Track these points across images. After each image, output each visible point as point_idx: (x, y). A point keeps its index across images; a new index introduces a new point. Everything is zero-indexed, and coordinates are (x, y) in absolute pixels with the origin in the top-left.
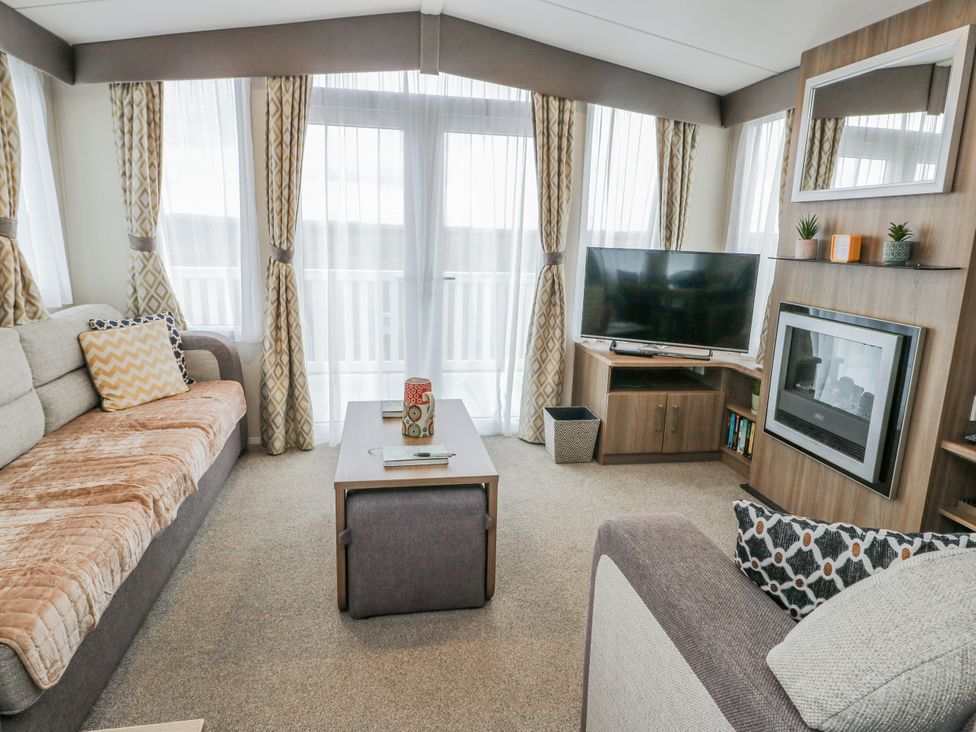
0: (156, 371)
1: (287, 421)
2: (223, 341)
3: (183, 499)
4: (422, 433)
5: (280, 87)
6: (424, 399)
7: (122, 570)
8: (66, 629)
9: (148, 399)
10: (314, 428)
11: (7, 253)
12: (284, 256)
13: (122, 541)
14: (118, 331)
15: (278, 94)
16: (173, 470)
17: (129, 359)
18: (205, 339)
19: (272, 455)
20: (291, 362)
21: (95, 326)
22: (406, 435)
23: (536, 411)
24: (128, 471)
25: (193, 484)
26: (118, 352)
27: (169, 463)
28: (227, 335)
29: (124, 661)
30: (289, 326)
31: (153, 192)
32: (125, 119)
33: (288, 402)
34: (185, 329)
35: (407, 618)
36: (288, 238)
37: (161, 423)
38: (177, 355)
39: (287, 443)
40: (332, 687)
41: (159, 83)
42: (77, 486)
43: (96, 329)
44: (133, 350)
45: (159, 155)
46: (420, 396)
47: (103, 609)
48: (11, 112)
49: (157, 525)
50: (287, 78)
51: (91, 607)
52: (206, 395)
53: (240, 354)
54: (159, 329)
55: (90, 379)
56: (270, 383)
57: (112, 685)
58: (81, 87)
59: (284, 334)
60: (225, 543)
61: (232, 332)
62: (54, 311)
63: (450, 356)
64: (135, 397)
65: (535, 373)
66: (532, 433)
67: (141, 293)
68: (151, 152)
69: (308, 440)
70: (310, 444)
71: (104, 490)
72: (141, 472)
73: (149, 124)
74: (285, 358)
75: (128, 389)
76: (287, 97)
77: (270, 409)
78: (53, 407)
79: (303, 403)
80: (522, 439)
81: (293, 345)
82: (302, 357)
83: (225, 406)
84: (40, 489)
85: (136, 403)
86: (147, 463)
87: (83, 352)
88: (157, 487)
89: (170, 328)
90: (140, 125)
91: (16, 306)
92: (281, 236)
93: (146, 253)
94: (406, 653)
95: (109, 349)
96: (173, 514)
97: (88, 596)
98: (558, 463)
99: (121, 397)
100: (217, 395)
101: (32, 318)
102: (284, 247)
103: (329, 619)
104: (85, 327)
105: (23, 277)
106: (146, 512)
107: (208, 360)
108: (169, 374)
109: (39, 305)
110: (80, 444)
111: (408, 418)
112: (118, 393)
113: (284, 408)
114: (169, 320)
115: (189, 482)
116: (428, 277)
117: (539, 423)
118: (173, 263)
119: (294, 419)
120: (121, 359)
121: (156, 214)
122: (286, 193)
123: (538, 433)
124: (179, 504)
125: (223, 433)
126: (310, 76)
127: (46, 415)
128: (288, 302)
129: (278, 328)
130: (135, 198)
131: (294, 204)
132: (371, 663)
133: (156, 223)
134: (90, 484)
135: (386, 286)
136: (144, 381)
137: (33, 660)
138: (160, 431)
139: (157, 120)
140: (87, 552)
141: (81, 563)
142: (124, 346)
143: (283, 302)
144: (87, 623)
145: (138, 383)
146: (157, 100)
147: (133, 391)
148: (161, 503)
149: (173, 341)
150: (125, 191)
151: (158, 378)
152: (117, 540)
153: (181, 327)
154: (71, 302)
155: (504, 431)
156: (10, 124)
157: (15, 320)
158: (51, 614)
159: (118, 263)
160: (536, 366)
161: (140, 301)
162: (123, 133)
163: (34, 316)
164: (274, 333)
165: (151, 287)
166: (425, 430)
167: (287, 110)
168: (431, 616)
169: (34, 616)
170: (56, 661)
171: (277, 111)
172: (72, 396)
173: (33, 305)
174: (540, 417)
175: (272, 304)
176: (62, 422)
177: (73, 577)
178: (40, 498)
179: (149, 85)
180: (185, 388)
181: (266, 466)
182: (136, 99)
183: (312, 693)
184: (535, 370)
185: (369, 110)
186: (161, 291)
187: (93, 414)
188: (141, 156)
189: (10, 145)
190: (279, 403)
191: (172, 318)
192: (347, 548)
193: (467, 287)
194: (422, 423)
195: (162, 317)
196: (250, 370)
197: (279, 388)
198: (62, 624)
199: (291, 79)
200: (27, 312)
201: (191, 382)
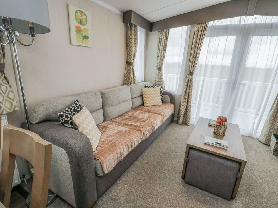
0: (155, 99)
1: (184, 116)
2: (172, 94)
3: (152, 132)
4: (220, 135)
5: (199, 26)
6: (223, 124)
7: (132, 148)
8: (114, 160)
9: (153, 105)
10: (190, 120)
11: (131, 70)
12: (191, 74)
13: (133, 141)
14: (150, 89)
15: (198, 29)
16: (150, 125)
17: (150, 95)
18: (168, 93)
19: (179, 124)
20: (188, 102)
21: (146, 87)
22: (215, 133)
23: (268, 134)
24: (141, 123)
25: (155, 129)
26: (149, 93)
27: (150, 123)
28: (174, 92)
29: (130, 167)
30: (189, 92)
31: (163, 57)
32: (160, 39)
33: (185, 112)
34: (165, 90)
35: (202, 191)
36: (193, 69)
37: (153, 112)
38: (161, 96)
39: (183, 122)
40: (172, 202)
41: (169, 30)
42: (131, 123)
43: (146, 88)
44: (152, 93)
45: (166, 48)
46: (222, 123)
47: (125, 156)
48: (137, 39)
49: (143, 138)
50: (201, 24)
51: (121, 156)
52: (165, 106)
53: (176, 98)
54: (158, 89)
55: (143, 98)
56: (181, 106)
57: (126, 172)
58: (153, 32)
59: (187, 94)
60: (161, 145)
61: (175, 92)
62: (138, 83)
63: (238, 106)
64: (150, 104)
65: (271, 121)
66: (265, 140)
67: (157, 80)
68: (164, 47)
69: (188, 122)
70: (188, 124)
71: (135, 126)
72: (144, 124)
73: (165, 40)
74: (186, 101)
75: (149, 102)
76: (200, 29)
77: (180, 113)
78: (134, 103)
79: (189, 113)
80: (260, 141)
81: (189, 97)
82: (191, 101)
83: (168, 110)
84: (124, 122)
85: (150, 105)
86: (146, 122)
87: (142, 92)
88: (145, 129)
89: (161, 89)
90: (163, 41)
91: (131, 81)
92: (191, 68)
93: (159, 71)
94: (198, 203)
95: (147, 92)
96: (148, 136)
97: (121, 153)
98: (274, 154)
99: (148, 104)
100: (167, 107)
101: (134, 84)
102: (192, 71)
103: (179, 179)
104: (144, 87)
105: (133, 75)
106: (141, 135)
107: (168, 98)
108: (158, 100)
109: (135, 81)
110: (136, 113)
111: (216, 128)
112: (147, 102)
113: (184, 113)
114: (161, 87)
115: (154, 128)
116: (235, 83)
117: (269, 138)
118: (165, 73)
119: (186, 116)
120: (149, 95)
121: (163, 62)
122: (195, 56)
123: (267, 141)
124: (150, 133)
125: (166, 117)
126: (208, 22)
127: (132, 105)
128: (190, 86)
129: (186, 92)
130: (159, 58)
131: (197, 60)
132: (186, 201)
133: (163, 64)
134: (133, 124)
135: (221, 83)
136: (153, 101)
137: (104, 166)
138: (152, 113)
139: (167, 39)
140: (124, 142)
141: (122, 144)
142: (150, 92)
143: (189, 86)
144: (119, 159)
145: (151, 101)
146: (168, 34)
147: (150, 102)
148: (145, 133)
149: (161, 92)
150: (157, 56)
151: (156, 100)
152: (132, 140)
153: (164, 89)
154: (143, 81)
155: (253, 136)
156: (136, 41)
157: (131, 84)
158: (111, 156)
159: (153, 73)
160: (273, 118)
161: (156, 82)
162: (159, 42)
163: (134, 83)
164: (185, 94)
165: (159, 79)
166: (222, 134)
167: (200, 33)
168: (210, 194)
169: (107, 155)
170: (109, 167)
171: (197, 34)
172: (138, 101)
173: (134, 81)
174: (270, 136)
175: (186, 86)
176: (135, 107)
177: (119, 148)
178: (124, 124)
179: (166, 30)
180: (161, 104)
181: (176, 127)
182: (163, 34)
183: (167, 201)
184: (272, 119)
185: (225, 31)
186: (161, 80)
187: (141, 106)
188: (162, 48)
189: (135, 46)
190: (182, 112)
191: (162, 87)
192: (187, 163)
193: (249, 86)
194: (221, 131)
195: (160, 86)
196: (177, 102)
197: (183, 108)
198: (113, 159)
199: (202, 24)
200: (133, 82)
201: (163, 102)
